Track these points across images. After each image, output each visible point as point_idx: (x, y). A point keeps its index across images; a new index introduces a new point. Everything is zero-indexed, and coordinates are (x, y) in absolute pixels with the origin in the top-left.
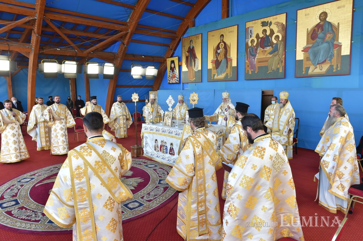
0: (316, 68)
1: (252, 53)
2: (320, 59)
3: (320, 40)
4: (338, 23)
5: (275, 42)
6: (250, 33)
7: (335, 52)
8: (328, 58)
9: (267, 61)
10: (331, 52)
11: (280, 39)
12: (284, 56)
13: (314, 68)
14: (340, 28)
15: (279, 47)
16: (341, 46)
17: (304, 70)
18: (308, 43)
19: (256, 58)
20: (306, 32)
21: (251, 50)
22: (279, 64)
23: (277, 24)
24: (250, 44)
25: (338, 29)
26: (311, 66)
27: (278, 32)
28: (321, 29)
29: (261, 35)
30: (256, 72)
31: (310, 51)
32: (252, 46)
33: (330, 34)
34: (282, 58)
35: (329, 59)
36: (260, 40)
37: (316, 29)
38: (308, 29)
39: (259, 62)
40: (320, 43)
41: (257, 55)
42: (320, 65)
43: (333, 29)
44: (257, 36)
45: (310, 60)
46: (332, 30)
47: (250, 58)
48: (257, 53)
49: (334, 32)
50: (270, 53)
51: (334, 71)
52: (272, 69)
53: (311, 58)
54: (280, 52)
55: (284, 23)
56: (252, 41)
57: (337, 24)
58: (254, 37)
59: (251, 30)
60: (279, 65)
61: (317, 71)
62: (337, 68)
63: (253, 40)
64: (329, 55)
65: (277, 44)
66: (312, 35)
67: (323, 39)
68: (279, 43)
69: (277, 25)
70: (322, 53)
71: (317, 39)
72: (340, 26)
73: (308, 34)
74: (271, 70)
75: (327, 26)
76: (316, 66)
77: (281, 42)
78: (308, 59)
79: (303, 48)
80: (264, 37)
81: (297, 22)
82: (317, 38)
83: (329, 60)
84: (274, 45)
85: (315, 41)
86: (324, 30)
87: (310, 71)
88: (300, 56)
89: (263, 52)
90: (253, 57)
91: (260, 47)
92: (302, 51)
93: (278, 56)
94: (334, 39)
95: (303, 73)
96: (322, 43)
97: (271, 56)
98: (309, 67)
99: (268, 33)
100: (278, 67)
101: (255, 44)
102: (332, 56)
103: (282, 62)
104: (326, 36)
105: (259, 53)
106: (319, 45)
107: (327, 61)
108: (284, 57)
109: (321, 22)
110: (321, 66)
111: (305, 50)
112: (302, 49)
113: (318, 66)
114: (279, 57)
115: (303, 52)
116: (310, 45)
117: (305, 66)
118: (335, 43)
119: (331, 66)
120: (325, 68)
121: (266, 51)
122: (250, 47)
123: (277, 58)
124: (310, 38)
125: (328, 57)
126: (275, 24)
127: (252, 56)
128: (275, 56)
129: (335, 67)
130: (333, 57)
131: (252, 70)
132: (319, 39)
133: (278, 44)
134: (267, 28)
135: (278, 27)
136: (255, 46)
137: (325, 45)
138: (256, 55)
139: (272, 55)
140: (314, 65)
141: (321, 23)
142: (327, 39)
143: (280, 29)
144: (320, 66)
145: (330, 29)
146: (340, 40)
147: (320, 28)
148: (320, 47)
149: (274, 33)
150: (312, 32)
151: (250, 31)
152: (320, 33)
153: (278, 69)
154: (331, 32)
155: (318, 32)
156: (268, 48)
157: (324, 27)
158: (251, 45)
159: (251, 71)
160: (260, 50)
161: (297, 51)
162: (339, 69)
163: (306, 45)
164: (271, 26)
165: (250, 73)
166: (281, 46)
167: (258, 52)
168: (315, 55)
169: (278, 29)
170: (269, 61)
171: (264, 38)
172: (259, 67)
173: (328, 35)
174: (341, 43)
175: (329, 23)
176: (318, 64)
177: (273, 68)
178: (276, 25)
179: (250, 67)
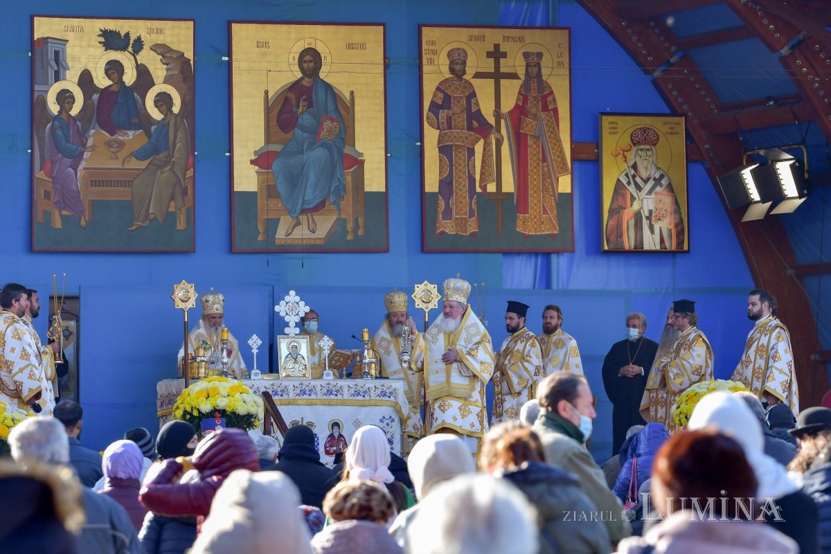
0: (298, 224)
1: (64, 143)
2: (309, 195)
3: (305, 135)
4: (352, 93)
5: (156, 115)
6: (53, 63)
7: (349, 178)
8: (331, 195)
9: (129, 183)
10: (339, 179)
11: (176, 109)
12: (190, 173)
13: (292, 225)
14: (357, 108)
15: (171, 136)
16: (362, 163)
17: (261, 228)
18: (268, 140)
19: (81, 167)
20: (262, 101)
21: (59, 132)
22: (172, 198)
23: (163, 50)
24: (54, 108)
25: (350, 109)
26: (282, 218)
27: (167, 81)
28: (305, 100)
29: (102, 81)
30: (83, 223)
31: (276, 165)
32: (64, 116)
33: (332, 120)
34: (184, 179)
35: (332, 199)
36: (96, 97)
37: (292, 96)
38: (267, 92)
39: (95, 183)
40: (306, 145)
41: (86, 155)
42: (309, 215)
43: (340, 107)
44: (86, 80)
45: (278, 196)
46: (337, 109)
47: (53, 163)
48: (84, 145)
49: (341, 115)
50: (140, 155)
51: (349, 237)
52: (147, 213)
53: (282, 189)
54: (176, 155)
55: (189, 55)
56: (65, 98)
57: (347, 95)
58: (70, 83)
59: (57, 53)
60: (172, 204)
61: (302, 234)
62: (355, 231)
63: (68, 91)
64: (333, 188)
65: (163, 124)
66: (280, 113)
67: (315, 132)
68: (172, 122)
69: (163, 57)
70: (312, 178)
71: (297, 132)
72: (357, 101)
73: (268, 110)
74: (144, 221)
75: (321, 94)
76: (297, 217)
77: (179, 120)
78: (270, 190)
79: (255, 153)
80: (114, 88)
81: (230, 64)
82: (294, 127)
83: (334, 203)
84: (153, 128)
85: (290, 135)
86: (314, 105)
87: (281, 234)
88: (246, 179)
89: (109, 144)
90: (68, 161)
91: (97, 127)
92: (253, 162)
93: (171, 170)
94: (342, 139)
95: (260, 238)
96: (312, 145)
97: (143, 165)
98: (277, 221)
99: (130, 77)
100: (171, 210)
101: (75, 110)
102: (340, 191)
103: (185, 193)
104: (320, 124)
105: (93, 147)
106: (301, 152)
107: (327, 204)
108: (192, 174)
109: (306, 79)
110: (314, 221)
111: (262, 160)
112: (253, 157)
113: (303, 218)
114: (174, 173)
115: (257, 168)
116: (277, 148)
117: (262, 216)
118: (347, 150)
119: (341, 222)
120: (324, 225)
121: (121, 145)
122: (55, 118)
123: (165, 175)
124: (274, 123)
125: (329, 193)
126: (155, 51)
127: (65, 156)
128: (161, 167)
129: (350, 226)
130: (342, 194)
131: (65, 213)
132: (300, 132)
133: (168, 124)
134: (124, 58)
135: (167, 64)
136: (74, 119)
137: (319, 153)
138: (82, 154)
139: (146, 162)
140: (290, 212)
141: (307, 82)
142: (324, 133)
143: (176, 72)
144: (310, 219)
145: (331, 106)
146: (359, 147)
147: (304, 97)
148: (305, 157)
149: (153, 84)
150: (281, 104)
151: (51, 56)
152: (302, 113)
153: (171, 217)
154: (333, 115)
155: (298, 108)
156: (131, 133)
157: (314, 97)
158: (60, 112)
159: (61, 216)
160: (96, 135)
161: (236, 159)
162: (360, 232)
163: (263, 144)
164: (141, 53)
165: (58, 224)
166: (180, 135)
167: (90, 143)
168: (295, 180)
169: (167, 70)
170: (135, 182)
171: (113, 92)
172: (93, 204)
173: (327, 125)
174: (362, 155)
175: (328, 87)
176: (303, 211)
177: (150, 212)
178: (160, 57)
179: (55, 197)
